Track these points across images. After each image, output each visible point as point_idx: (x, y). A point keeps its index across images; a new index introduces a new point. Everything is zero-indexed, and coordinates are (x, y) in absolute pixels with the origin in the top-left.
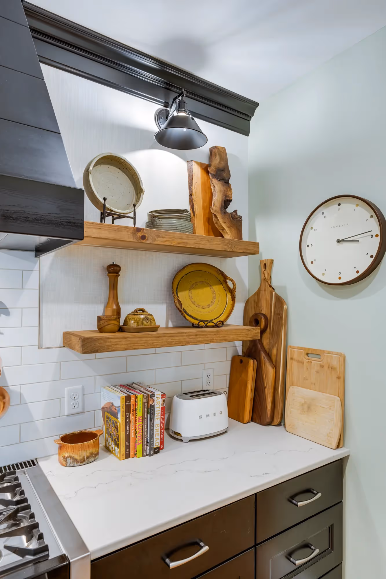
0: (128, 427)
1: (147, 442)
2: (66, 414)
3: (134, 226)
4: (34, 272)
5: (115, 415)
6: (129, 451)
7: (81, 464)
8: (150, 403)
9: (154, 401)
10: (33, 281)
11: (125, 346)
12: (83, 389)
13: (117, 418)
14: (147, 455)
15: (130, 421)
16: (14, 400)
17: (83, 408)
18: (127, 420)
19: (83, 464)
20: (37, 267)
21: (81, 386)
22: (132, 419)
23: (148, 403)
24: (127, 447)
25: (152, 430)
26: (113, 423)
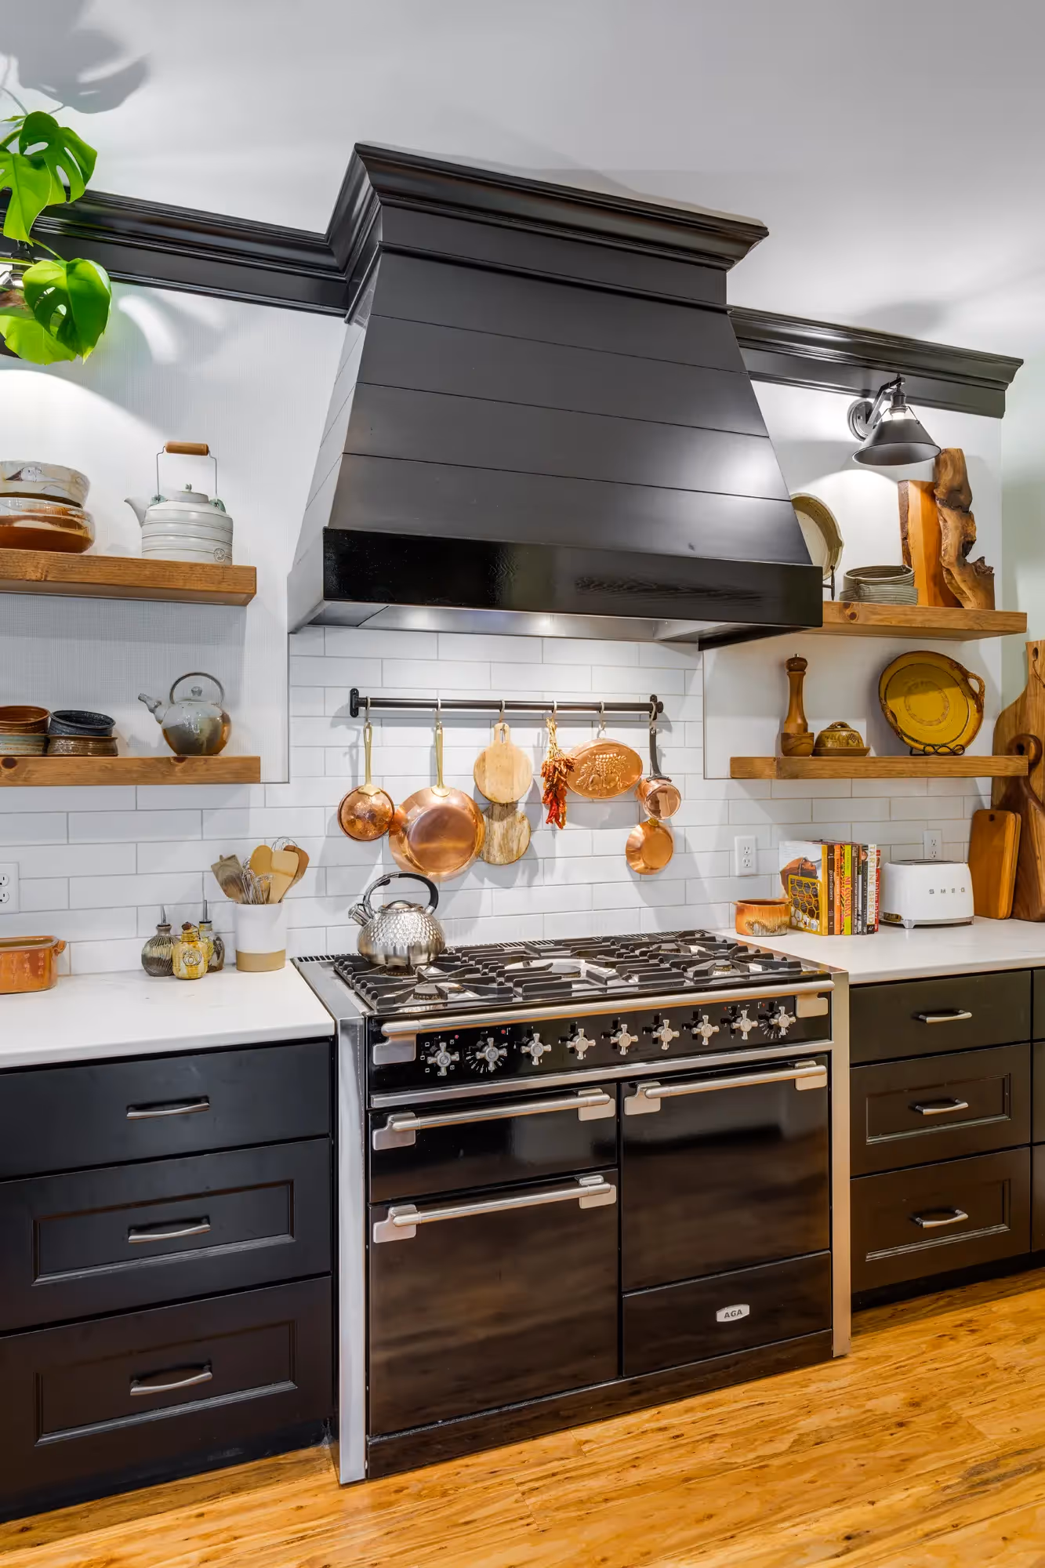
0: (831, 891)
1: (858, 915)
2: (737, 874)
3: (831, 600)
4: (697, 671)
5: (812, 874)
6: (833, 925)
7: (772, 934)
8: (863, 858)
9: (867, 855)
10: (696, 687)
11: (831, 773)
12: (756, 840)
13: (816, 878)
14: (858, 933)
15: (833, 882)
16: (678, 846)
17: (758, 869)
18: (830, 882)
19: (774, 934)
20: (700, 666)
21: (753, 837)
22: (837, 882)
23: (858, 857)
24: (831, 919)
25: (864, 898)
26: (807, 886)
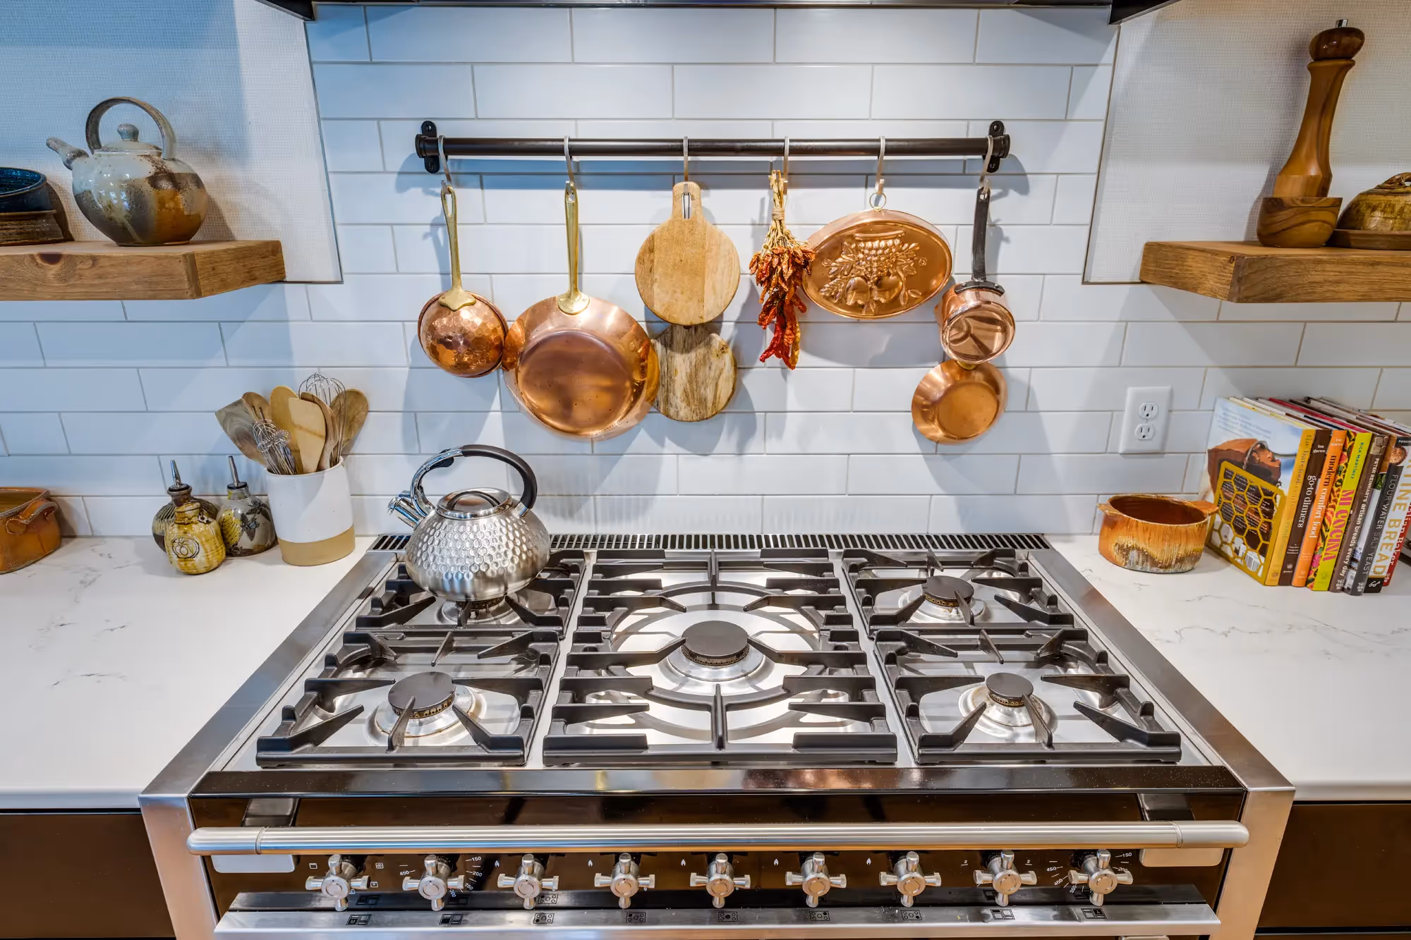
0: (1304, 510)
1: (1353, 559)
2: (1121, 451)
4: (1100, 69)
5: (1270, 475)
6: (1293, 569)
7: (1162, 571)
8: (1393, 459)
9: (1404, 454)
10: (1092, 102)
12: (1172, 394)
13: (1275, 482)
14: (1343, 590)
15: (1313, 497)
16: (1013, 400)
17: (1163, 444)
18: (1306, 495)
19: (1167, 571)
20: (1108, 57)
21: (1167, 388)
22: (1322, 493)
23: (1383, 457)
24: (1291, 559)
25: (1375, 532)
26: (1256, 494)
